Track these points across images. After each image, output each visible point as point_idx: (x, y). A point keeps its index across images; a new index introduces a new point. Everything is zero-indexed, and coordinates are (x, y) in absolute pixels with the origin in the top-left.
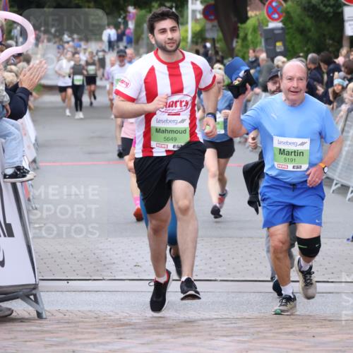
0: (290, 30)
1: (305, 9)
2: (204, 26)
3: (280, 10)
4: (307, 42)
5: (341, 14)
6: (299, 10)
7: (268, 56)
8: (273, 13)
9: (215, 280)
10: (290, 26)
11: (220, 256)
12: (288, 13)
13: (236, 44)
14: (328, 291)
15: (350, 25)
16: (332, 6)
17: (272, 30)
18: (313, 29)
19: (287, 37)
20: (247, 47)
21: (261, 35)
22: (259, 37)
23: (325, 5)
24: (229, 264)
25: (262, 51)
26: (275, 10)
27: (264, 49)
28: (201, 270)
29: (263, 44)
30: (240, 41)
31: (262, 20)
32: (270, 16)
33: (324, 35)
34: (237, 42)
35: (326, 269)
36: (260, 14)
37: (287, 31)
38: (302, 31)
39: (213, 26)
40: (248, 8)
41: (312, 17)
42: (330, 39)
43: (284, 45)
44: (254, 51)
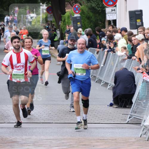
0: (83, 18)
1: (89, 9)
2: (47, 16)
3: (79, 9)
4: (91, 23)
5: (105, 11)
6: (87, 9)
7: (74, 29)
8: (76, 10)
9: (52, 123)
10: (83, 16)
11: (54, 113)
12: (82, 10)
13: (61, 23)
14: (100, 127)
15: (108, 15)
16: (101, 8)
17: (76, 17)
18: (93, 17)
19: (82, 20)
20: (66, 25)
21: (71, 19)
22: (70, 20)
23: (98, 7)
24: (58, 116)
25: (72, 26)
26: (77, 9)
27: (72, 25)
28: (46, 118)
29: (72, 23)
30: (62, 22)
31: (72, 13)
32: (75, 12)
33: (98, 20)
34: (61, 22)
35: (99, 118)
36: (71, 11)
37: (82, 18)
38: (89, 18)
39: (51, 16)
40: (66, 8)
41: (92, 12)
42: (100, 21)
43: (81, 24)
44: (69, 26)
